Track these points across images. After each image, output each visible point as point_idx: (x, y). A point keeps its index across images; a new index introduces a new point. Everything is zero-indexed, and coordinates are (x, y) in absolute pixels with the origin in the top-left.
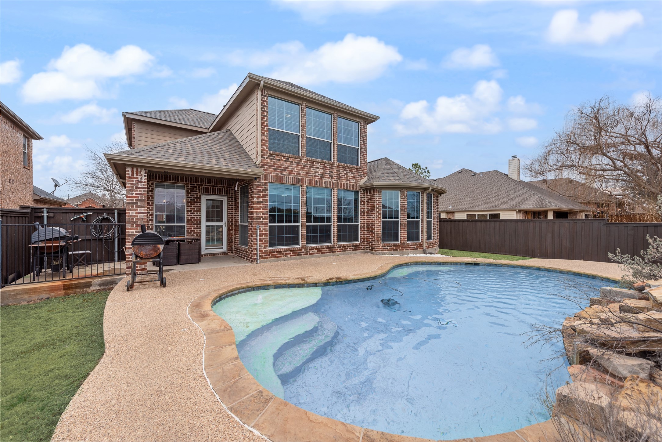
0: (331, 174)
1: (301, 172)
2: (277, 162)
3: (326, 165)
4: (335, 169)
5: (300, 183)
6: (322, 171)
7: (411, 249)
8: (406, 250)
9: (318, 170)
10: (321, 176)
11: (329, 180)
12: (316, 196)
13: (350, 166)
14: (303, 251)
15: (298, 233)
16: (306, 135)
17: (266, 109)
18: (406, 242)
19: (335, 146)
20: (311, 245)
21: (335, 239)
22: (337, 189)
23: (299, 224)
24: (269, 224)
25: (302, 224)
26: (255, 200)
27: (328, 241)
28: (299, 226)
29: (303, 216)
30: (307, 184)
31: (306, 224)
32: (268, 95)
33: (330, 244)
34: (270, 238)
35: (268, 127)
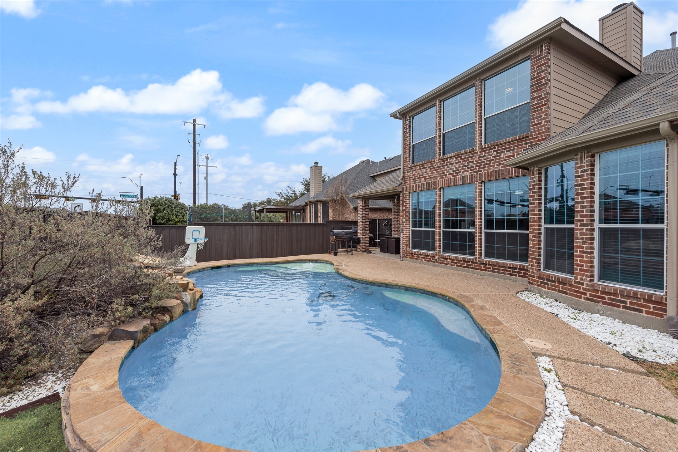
0: (471, 165)
1: (434, 175)
2: (415, 173)
5: (434, 187)
7: (605, 303)
11: (467, 174)
12: (454, 197)
14: (437, 258)
15: (434, 238)
16: (442, 132)
17: (408, 131)
18: (591, 281)
19: (477, 125)
20: (447, 254)
21: (477, 251)
22: (481, 183)
23: (434, 229)
24: (411, 229)
25: (436, 229)
26: (401, 209)
27: (473, 254)
28: (434, 232)
29: (437, 221)
30: (441, 186)
31: (442, 229)
32: (410, 117)
33: (471, 257)
34: (413, 241)
35: (411, 144)
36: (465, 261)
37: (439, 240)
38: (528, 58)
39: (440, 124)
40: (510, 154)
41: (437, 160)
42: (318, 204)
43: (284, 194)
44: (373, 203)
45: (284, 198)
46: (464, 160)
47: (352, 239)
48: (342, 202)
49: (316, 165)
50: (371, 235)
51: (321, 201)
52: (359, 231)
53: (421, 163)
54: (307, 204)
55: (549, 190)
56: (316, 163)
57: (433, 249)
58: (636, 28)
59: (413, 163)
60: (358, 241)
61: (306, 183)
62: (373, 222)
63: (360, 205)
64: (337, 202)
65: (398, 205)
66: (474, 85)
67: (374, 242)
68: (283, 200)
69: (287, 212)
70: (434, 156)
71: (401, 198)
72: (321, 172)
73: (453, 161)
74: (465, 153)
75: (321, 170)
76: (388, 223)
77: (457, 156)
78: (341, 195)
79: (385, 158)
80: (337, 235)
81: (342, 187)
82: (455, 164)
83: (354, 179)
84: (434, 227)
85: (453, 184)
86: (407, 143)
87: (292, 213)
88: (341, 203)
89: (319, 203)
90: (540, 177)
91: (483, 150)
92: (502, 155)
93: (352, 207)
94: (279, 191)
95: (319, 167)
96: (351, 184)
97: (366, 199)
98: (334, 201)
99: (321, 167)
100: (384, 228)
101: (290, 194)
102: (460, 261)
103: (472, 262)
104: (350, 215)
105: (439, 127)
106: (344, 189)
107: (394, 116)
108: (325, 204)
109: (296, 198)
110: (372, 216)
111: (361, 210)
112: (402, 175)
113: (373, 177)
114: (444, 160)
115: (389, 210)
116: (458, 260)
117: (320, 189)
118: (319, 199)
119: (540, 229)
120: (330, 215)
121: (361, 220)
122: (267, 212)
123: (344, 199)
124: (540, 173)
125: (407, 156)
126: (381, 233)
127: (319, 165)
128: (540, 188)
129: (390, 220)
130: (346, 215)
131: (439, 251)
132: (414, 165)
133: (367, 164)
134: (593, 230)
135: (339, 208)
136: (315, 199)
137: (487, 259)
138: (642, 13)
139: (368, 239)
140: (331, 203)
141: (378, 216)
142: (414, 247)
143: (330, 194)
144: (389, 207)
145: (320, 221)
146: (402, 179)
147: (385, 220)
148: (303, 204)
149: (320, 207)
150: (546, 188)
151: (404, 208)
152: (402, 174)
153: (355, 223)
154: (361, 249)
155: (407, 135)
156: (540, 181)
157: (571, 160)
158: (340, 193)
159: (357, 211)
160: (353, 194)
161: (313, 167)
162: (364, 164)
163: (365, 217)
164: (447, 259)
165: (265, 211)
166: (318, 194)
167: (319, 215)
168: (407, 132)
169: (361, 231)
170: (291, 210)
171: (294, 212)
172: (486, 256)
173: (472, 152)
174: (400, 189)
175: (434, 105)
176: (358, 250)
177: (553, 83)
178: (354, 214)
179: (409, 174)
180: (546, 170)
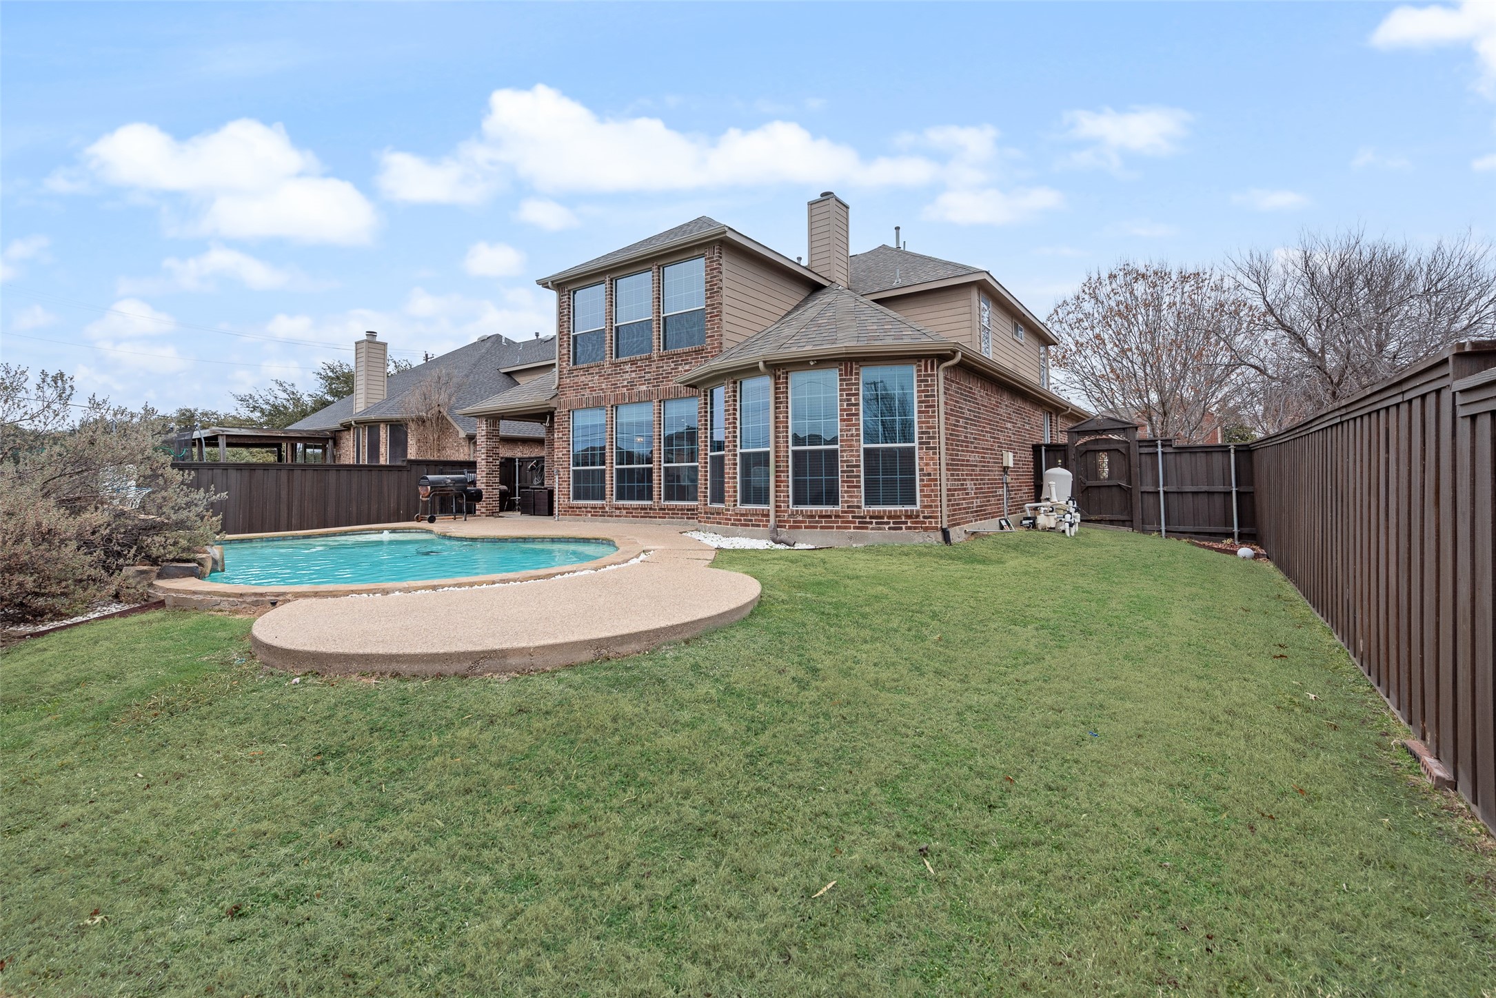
0: (648, 376)
1: (604, 386)
2: (576, 380)
3: (639, 363)
4: (654, 365)
5: (603, 403)
6: (633, 375)
7: (742, 525)
8: (732, 525)
9: (626, 376)
10: (632, 384)
11: (644, 388)
12: (630, 420)
13: (680, 350)
14: (607, 509)
15: (603, 481)
16: (614, 325)
17: (566, 312)
18: (735, 505)
19: (655, 325)
20: (621, 503)
21: (655, 493)
22: (660, 402)
23: (604, 467)
24: (572, 468)
25: (607, 467)
26: (556, 436)
27: (650, 498)
28: (604, 471)
29: (608, 454)
30: (612, 403)
31: (615, 466)
32: (569, 291)
33: (649, 503)
34: (574, 487)
35: (572, 334)
36: (642, 509)
37: (611, 484)
38: (702, 256)
39: (611, 312)
40: (687, 367)
41: (607, 365)
42: (379, 426)
43: (261, 401)
44: (508, 428)
45: (262, 411)
46: (641, 369)
47: (466, 492)
48: (441, 424)
49: (370, 338)
50: (505, 487)
51: (386, 422)
52: (479, 477)
53: (585, 366)
54: (347, 427)
55: (715, 414)
56: (372, 334)
57: (603, 498)
58: (840, 224)
59: (575, 363)
60: (478, 496)
61: (331, 374)
62: (507, 464)
63: (481, 430)
64: (428, 424)
65: (550, 430)
66: (650, 270)
67: (510, 501)
68: (258, 414)
69: (279, 446)
70: (603, 358)
71: (556, 419)
72: (385, 354)
73: (627, 368)
74: (641, 360)
75: (385, 351)
76: (537, 464)
77: (633, 362)
78: (437, 409)
79: (537, 335)
80: (434, 485)
81: (440, 394)
82: (629, 374)
83: (467, 376)
84: (603, 463)
85: (627, 400)
86: (565, 331)
87: (294, 448)
88: (437, 425)
89: (382, 425)
90: (706, 400)
91: (661, 358)
92: (680, 368)
93: (462, 434)
94: (244, 392)
95: (378, 343)
96: (459, 386)
97: (494, 418)
98: (421, 421)
99: (385, 345)
100: (529, 474)
101: (279, 401)
102: (637, 509)
103: (650, 509)
104: (458, 451)
105: (611, 315)
106: (443, 397)
107: (544, 283)
108: (398, 429)
109: (304, 414)
110: (506, 452)
111: (483, 439)
112: (557, 382)
113: (508, 374)
114: (616, 365)
115: (539, 442)
116: (634, 509)
117: (380, 394)
118: (384, 417)
119: (706, 458)
120: (409, 451)
121: (484, 456)
122: (229, 445)
123: (443, 418)
124: (706, 395)
125: (565, 351)
126: (524, 484)
127: (378, 339)
128: (706, 412)
129: (540, 460)
130: (449, 452)
131: (611, 499)
132: (575, 367)
133: (495, 343)
134: (736, 455)
135: (432, 437)
136: (373, 417)
137: (667, 503)
138: (847, 207)
139: (497, 492)
140: (412, 426)
141: (518, 452)
142: (576, 497)
143: (410, 405)
144: (537, 435)
145: (384, 460)
146: (558, 388)
147: (531, 459)
148: (335, 425)
149: (384, 434)
150: (712, 412)
151: (560, 435)
152: (557, 379)
153: (471, 466)
154: (483, 510)
155: (566, 318)
156: (706, 404)
157: (722, 385)
158: (434, 404)
159: (475, 443)
160: (468, 409)
161: (362, 342)
162: (488, 344)
163: (491, 452)
164: (620, 509)
165: (222, 442)
166: (379, 404)
167: (382, 450)
168: (566, 315)
169: (483, 478)
170: (293, 440)
171: (299, 446)
172: (666, 499)
173: (649, 358)
174: (553, 404)
175: (603, 282)
176: (477, 513)
177: (725, 292)
178: (466, 449)
179: (568, 381)
180: (712, 392)
